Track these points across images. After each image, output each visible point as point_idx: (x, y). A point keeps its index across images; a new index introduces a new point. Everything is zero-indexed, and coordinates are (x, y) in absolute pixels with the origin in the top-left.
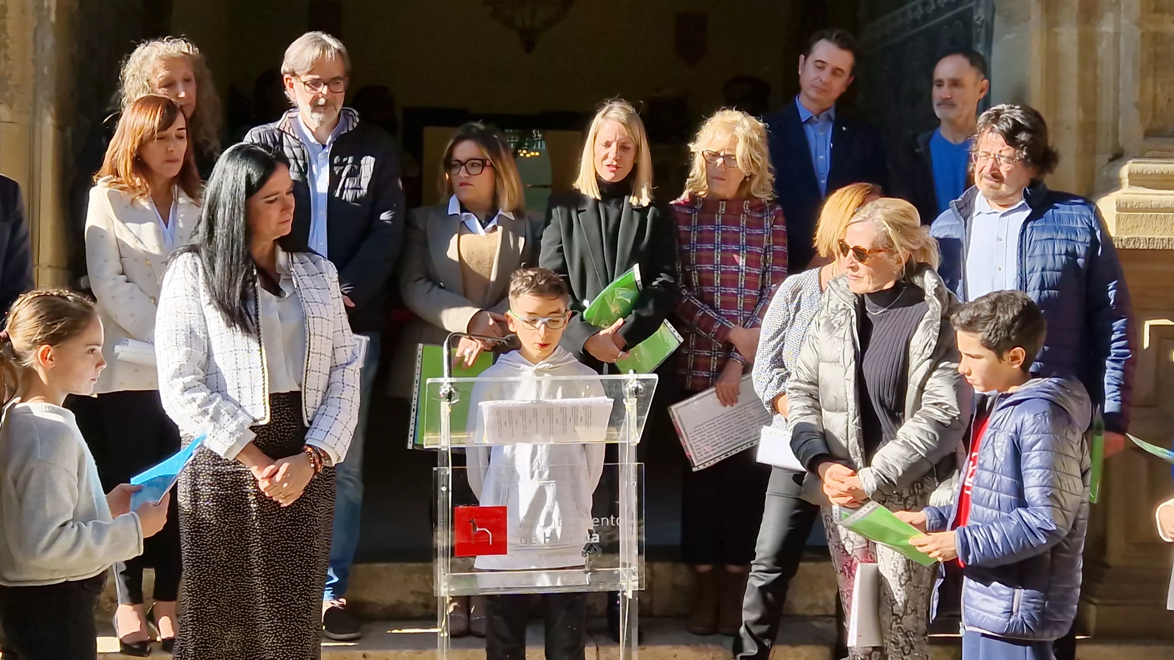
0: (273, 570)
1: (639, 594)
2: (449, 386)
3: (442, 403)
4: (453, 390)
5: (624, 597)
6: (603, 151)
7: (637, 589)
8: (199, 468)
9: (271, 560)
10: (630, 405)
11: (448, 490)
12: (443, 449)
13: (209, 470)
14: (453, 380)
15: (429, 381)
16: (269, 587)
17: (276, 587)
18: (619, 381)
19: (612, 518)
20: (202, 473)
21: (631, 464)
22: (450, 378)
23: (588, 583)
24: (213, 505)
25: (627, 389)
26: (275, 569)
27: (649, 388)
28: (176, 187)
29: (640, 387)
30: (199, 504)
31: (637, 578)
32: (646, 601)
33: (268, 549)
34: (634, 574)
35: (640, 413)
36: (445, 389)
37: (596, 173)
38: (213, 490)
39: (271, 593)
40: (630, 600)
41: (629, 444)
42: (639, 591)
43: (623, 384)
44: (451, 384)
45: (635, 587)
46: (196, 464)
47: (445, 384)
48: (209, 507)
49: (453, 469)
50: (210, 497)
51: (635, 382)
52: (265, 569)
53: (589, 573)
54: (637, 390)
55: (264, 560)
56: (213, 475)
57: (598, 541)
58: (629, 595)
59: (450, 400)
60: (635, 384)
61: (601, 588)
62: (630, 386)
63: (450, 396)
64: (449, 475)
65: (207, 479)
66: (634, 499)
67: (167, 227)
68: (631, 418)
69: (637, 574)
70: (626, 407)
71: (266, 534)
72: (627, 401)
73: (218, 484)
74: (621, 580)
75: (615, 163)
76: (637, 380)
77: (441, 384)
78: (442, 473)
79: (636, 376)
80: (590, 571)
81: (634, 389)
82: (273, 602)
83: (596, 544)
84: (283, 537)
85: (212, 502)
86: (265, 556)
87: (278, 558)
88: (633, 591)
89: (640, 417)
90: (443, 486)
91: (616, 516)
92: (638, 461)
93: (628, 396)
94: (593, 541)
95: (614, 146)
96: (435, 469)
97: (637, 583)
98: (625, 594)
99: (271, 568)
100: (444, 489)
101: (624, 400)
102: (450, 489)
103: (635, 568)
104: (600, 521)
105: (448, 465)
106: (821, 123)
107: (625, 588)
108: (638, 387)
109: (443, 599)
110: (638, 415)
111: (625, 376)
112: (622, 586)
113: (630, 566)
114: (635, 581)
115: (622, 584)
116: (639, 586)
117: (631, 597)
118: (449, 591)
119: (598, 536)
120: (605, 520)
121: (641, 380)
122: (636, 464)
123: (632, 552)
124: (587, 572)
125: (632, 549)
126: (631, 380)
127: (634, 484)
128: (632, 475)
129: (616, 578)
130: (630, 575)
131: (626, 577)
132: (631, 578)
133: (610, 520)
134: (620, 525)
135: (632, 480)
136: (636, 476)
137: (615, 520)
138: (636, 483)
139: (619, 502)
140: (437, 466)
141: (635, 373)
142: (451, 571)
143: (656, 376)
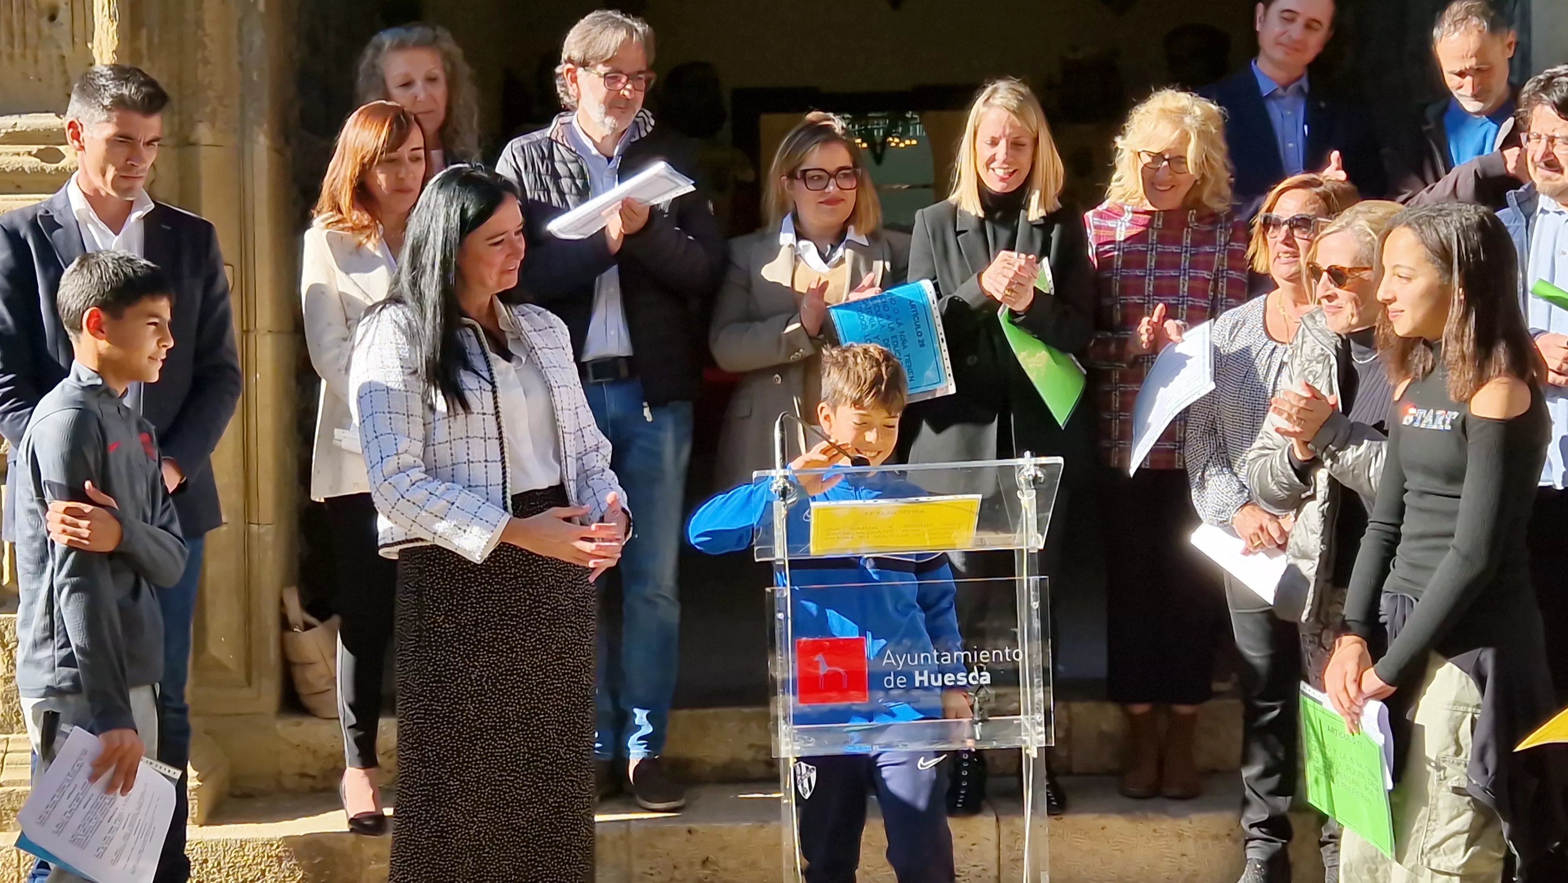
1: (1047, 752)
2: (782, 480)
5: (1028, 756)
6: (986, 152)
7: (1044, 745)
9: (534, 708)
10: (1027, 499)
11: (786, 618)
12: (778, 563)
16: (533, 742)
17: (541, 741)
18: (1011, 468)
19: (1007, 651)
21: (1031, 578)
23: (978, 737)
25: (1022, 478)
26: (539, 719)
27: (1050, 477)
29: (1040, 474)
31: (1043, 729)
34: (1039, 724)
35: (1040, 509)
36: (778, 484)
39: (534, 750)
40: (1034, 759)
41: (1028, 550)
42: (1046, 747)
43: (1017, 470)
45: (1041, 742)
49: (791, 590)
51: (1032, 467)
53: (980, 724)
54: (1035, 479)
57: (988, 682)
58: (1034, 754)
59: (784, 499)
60: (1032, 472)
61: (994, 744)
62: (1026, 474)
66: (1037, 624)
68: (1029, 516)
69: (1043, 725)
70: (1022, 502)
72: (1023, 495)
74: (1023, 734)
76: (1036, 465)
78: (778, 595)
80: (979, 722)
81: (1031, 478)
82: (537, 761)
83: (987, 685)
84: (549, 677)
87: (543, 704)
88: (1039, 748)
89: (1041, 515)
90: (779, 612)
91: (1013, 647)
92: (1040, 575)
93: (1024, 487)
94: (982, 682)
95: (1003, 143)
96: (768, 590)
97: (1043, 736)
98: (1028, 751)
100: (781, 616)
101: (1018, 493)
102: (789, 615)
103: (1040, 717)
104: (991, 654)
106: (1289, 98)
107: (1029, 743)
108: (1036, 475)
109: (786, 760)
110: (1037, 513)
111: (1020, 461)
112: (1025, 742)
113: (1033, 714)
114: (1041, 733)
115: (1024, 738)
116: (1046, 742)
117: (1035, 756)
118: (793, 751)
119: (988, 674)
120: (996, 654)
121: (1042, 466)
122: (1038, 578)
123: (1036, 696)
124: (976, 723)
125: (1036, 690)
126: (1028, 467)
127: (1035, 605)
128: (1032, 593)
129: (1016, 730)
130: (1033, 726)
131: (1029, 728)
132: (1035, 730)
133: (1004, 654)
134: (1019, 660)
135: (1032, 599)
136: (1038, 594)
137: (1011, 652)
138: (1037, 604)
139: (1017, 630)
140: (773, 586)
141: (1032, 455)
142: (795, 724)
143: (1060, 460)
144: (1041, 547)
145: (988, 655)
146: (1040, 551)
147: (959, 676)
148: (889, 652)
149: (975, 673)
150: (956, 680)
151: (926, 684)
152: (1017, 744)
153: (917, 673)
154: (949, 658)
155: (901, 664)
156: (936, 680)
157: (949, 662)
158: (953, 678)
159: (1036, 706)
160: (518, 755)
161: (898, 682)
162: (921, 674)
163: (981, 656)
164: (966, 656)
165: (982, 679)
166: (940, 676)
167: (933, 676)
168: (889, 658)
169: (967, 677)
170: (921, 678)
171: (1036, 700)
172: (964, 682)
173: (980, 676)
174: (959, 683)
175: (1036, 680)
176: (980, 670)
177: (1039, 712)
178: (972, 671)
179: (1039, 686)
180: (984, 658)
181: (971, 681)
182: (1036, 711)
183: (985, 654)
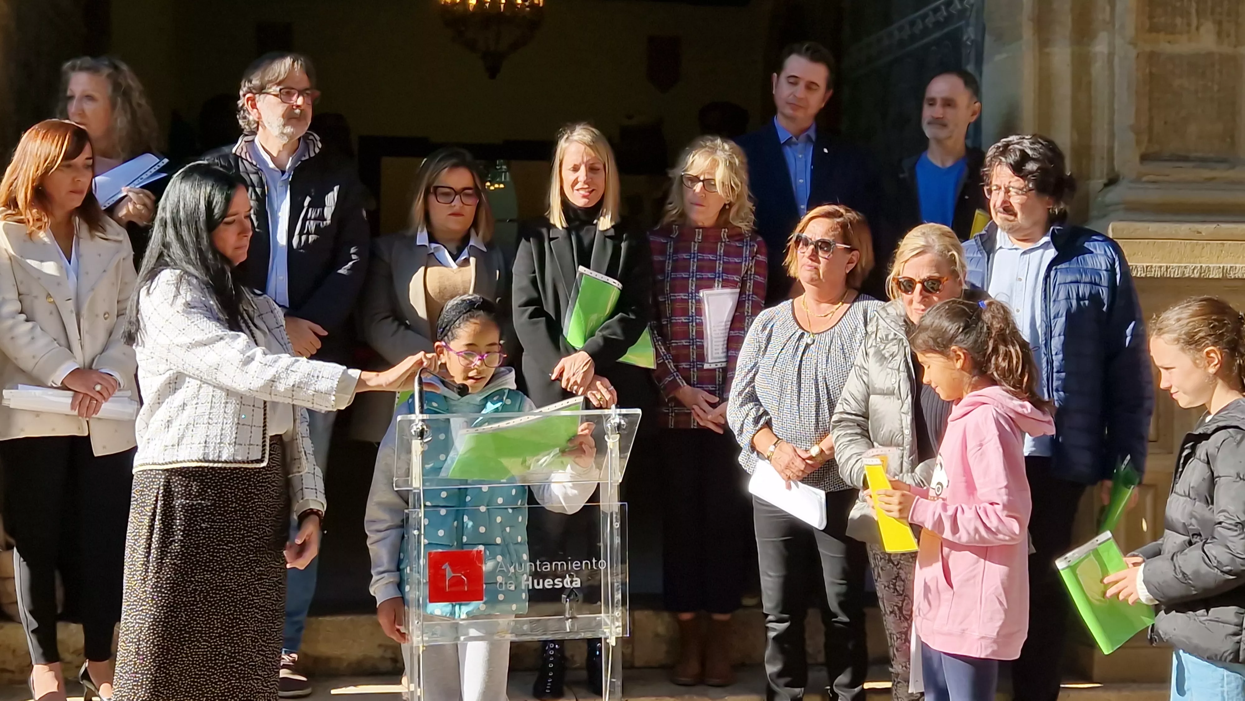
1: (622, 641)
2: (421, 423)
3: (413, 442)
4: (425, 427)
7: (621, 636)
10: (612, 441)
12: (414, 491)
18: (599, 417)
19: (594, 561)
21: (613, 504)
23: (568, 630)
25: (609, 425)
27: (631, 424)
28: (77, 219)
29: (623, 422)
31: (620, 624)
34: (617, 619)
35: (622, 450)
36: (416, 427)
40: (613, 647)
41: (611, 483)
43: (604, 419)
44: (423, 421)
45: (619, 634)
47: (417, 422)
49: (425, 511)
51: (617, 416)
53: (570, 620)
54: (619, 426)
57: (579, 585)
58: (612, 642)
59: (422, 439)
60: (617, 420)
61: (582, 635)
62: (612, 422)
63: (422, 434)
64: (420, 518)
66: (617, 540)
67: (70, 262)
68: (614, 454)
69: (620, 620)
70: (608, 444)
72: (609, 438)
74: (603, 627)
75: (586, 187)
76: (619, 415)
78: (414, 516)
79: (618, 411)
80: (570, 618)
81: (616, 425)
83: (577, 588)
88: (617, 638)
89: (622, 455)
90: (415, 529)
91: (598, 559)
92: (621, 501)
93: (609, 433)
95: (582, 169)
97: (621, 629)
98: (608, 641)
100: (416, 532)
101: (606, 437)
102: (422, 532)
103: (618, 613)
104: (581, 563)
106: (801, 145)
107: (608, 634)
108: (620, 423)
110: (620, 453)
111: (606, 412)
112: (605, 633)
113: (613, 612)
114: (618, 627)
115: (605, 630)
116: (623, 633)
117: (614, 644)
119: (579, 580)
120: (587, 563)
121: (625, 416)
122: (619, 504)
123: (616, 597)
124: (568, 619)
125: (616, 593)
126: (614, 416)
127: (617, 525)
128: (614, 518)
129: (599, 625)
130: (613, 622)
131: (609, 623)
132: (614, 624)
133: (592, 564)
134: (602, 568)
135: (614, 520)
136: (619, 517)
137: (597, 563)
138: (618, 524)
139: (602, 544)
140: (407, 509)
141: (617, 407)
142: (423, 621)
143: (639, 411)
144: (620, 481)
145: (579, 565)
146: (621, 483)
147: (556, 581)
149: (568, 579)
150: (554, 584)
151: (530, 587)
152: (600, 636)
154: (549, 566)
156: (538, 584)
157: (549, 569)
158: (552, 582)
159: (615, 605)
163: (574, 565)
164: (562, 564)
165: (574, 583)
166: (541, 581)
167: (536, 581)
169: (562, 582)
170: (527, 583)
171: (616, 600)
172: (561, 586)
173: (571, 582)
174: (556, 587)
175: (616, 584)
176: (572, 577)
177: (617, 610)
178: (565, 577)
179: (618, 590)
180: (576, 567)
181: (566, 586)
182: (615, 609)
183: (577, 563)
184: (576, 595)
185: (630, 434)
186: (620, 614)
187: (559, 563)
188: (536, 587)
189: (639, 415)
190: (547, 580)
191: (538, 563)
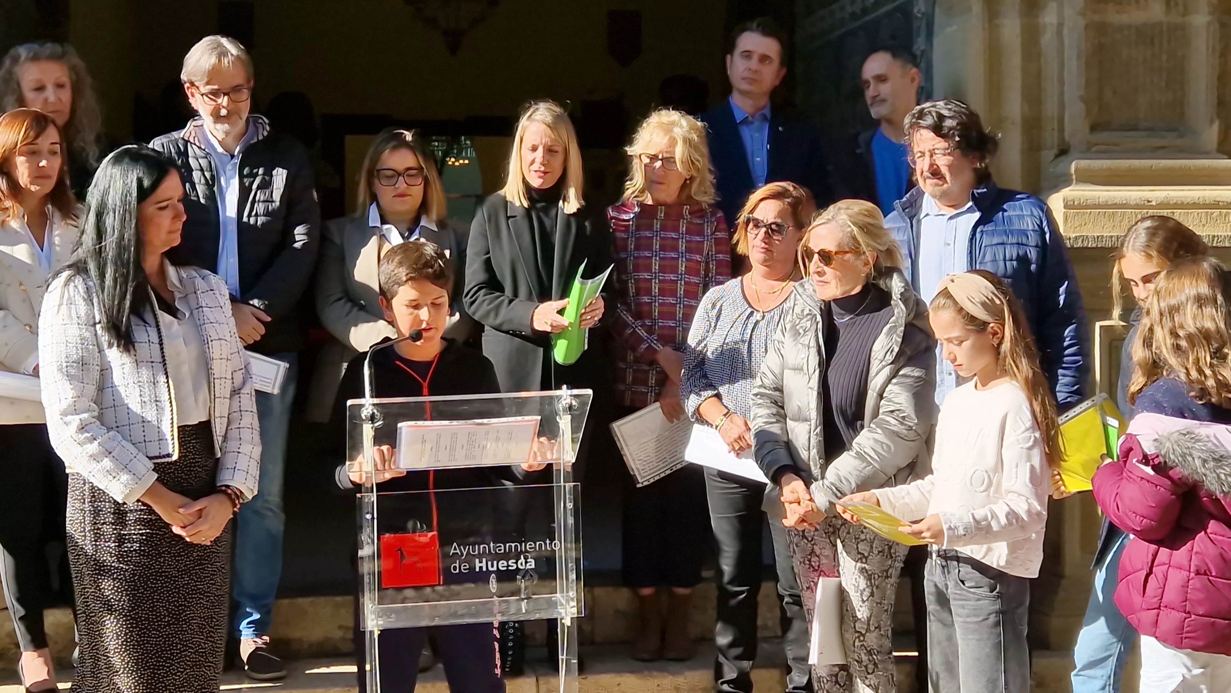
0: (184, 616)
1: (579, 621)
2: (371, 407)
3: (365, 426)
4: (375, 411)
5: (563, 625)
6: (529, 156)
7: (576, 616)
8: (98, 506)
10: (565, 422)
11: (373, 518)
13: (111, 508)
14: (376, 401)
15: (349, 402)
18: (551, 397)
19: (548, 542)
20: (102, 511)
21: (567, 484)
22: (371, 399)
23: (524, 611)
24: (115, 546)
25: (560, 405)
27: (583, 404)
29: (574, 403)
30: (100, 545)
31: (575, 604)
32: (587, 628)
33: (178, 593)
34: (572, 599)
35: (574, 431)
36: (367, 411)
37: (524, 178)
38: (115, 529)
40: (568, 627)
41: (564, 463)
42: (577, 617)
43: (556, 400)
44: (374, 405)
45: (574, 614)
46: (95, 501)
47: (367, 406)
48: (111, 548)
49: (377, 496)
50: (111, 537)
51: (568, 397)
52: (177, 615)
53: (526, 601)
54: (571, 407)
55: (175, 606)
56: (114, 514)
57: (533, 566)
58: (567, 622)
59: (373, 423)
60: (568, 401)
61: (537, 616)
62: (564, 403)
63: (372, 418)
64: (373, 502)
65: (108, 517)
66: (571, 521)
67: (42, 250)
68: (566, 436)
69: (575, 599)
70: (560, 425)
71: (175, 577)
72: (561, 419)
73: (121, 523)
74: (559, 607)
75: (543, 169)
76: (571, 396)
77: (362, 406)
78: (366, 500)
79: (569, 392)
80: (526, 599)
81: (567, 406)
83: (531, 569)
85: (114, 542)
86: (175, 601)
88: (572, 618)
89: (574, 436)
90: (368, 513)
91: (552, 539)
93: (561, 413)
94: (528, 567)
95: (540, 149)
96: (358, 495)
97: (576, 609)
98: (563, 621)
99: (182, 613)
100: (368, 516)
101: (557, 418)
102: (375, 516)
103: (572, 594)
104: (535, 545)
105: (372, 492)
106: (757, 124)
107: (564, 615)
108: (571, 403)
109: (371, 633)
110: (572, 433)
112: (561, 613)
113: (567, 592)
114: (573, 607)
115: (560, 611)
116: (578, 613)
117: (569, 624)
118: (378, 625)
119: (533, 561)
120: (540, 545)
121: (576, 396)
122: (572, 484)
123: (570, 577)
124: (523, 599)
125: (570, 573)
126: (565, 397)
127: (570, 506)
128: (567, 496)
129: (553, 605)
130: (568, 601)
131: (564, 603)
132: (569, 604)
133: (546, 544)
134: (557, 549)
135: (567, 501)
136: (572, 497)
137: (551, 544)
138: (572, 504)
139: (556, 525)
140: (361, 492)
141: (568, 388)
142: (379, 604)
143: (590, 392)
144: (574, 461)
145: (533, 546)
146: (573, 464)
147: (510, 563)
148: (455, 544)
149: (523, 560)
150: (508, 566)
151: (484, 569)
152: (554, 616)
153: (477, 560)
154: (503, 548)
155: (465, 554)
156: (492, 566)
157: (503, 551)
158: (506, 564)
159: (570, 585)
160: (172, 645)
161: (462, 568)
162: (481, 562)
163: (528, 547)
164: (516, 546)
165: (528, 564)
166: (495, 563)
167: (490, 563)
168: (455, 549)
169: (516, 563)
170: (481, 565)
171: (570, 581)
172: (515, 567)
173: (526, 563)
174: (510, 568)
175: (570, 565)
176: (526, 558)
177: (572, 590)
178: (520, 559)
179: (573, 570)
180: (530, 548)
181: (520, 567)
182: (570, 589)
183: (530, 545)
184: (531, 576)
185: (582, 414)
186: (575, 594)
187: (513, 545)
188: (490, 569)
189: (590, 395)
190: (501, 562)
191: (492, 545)
